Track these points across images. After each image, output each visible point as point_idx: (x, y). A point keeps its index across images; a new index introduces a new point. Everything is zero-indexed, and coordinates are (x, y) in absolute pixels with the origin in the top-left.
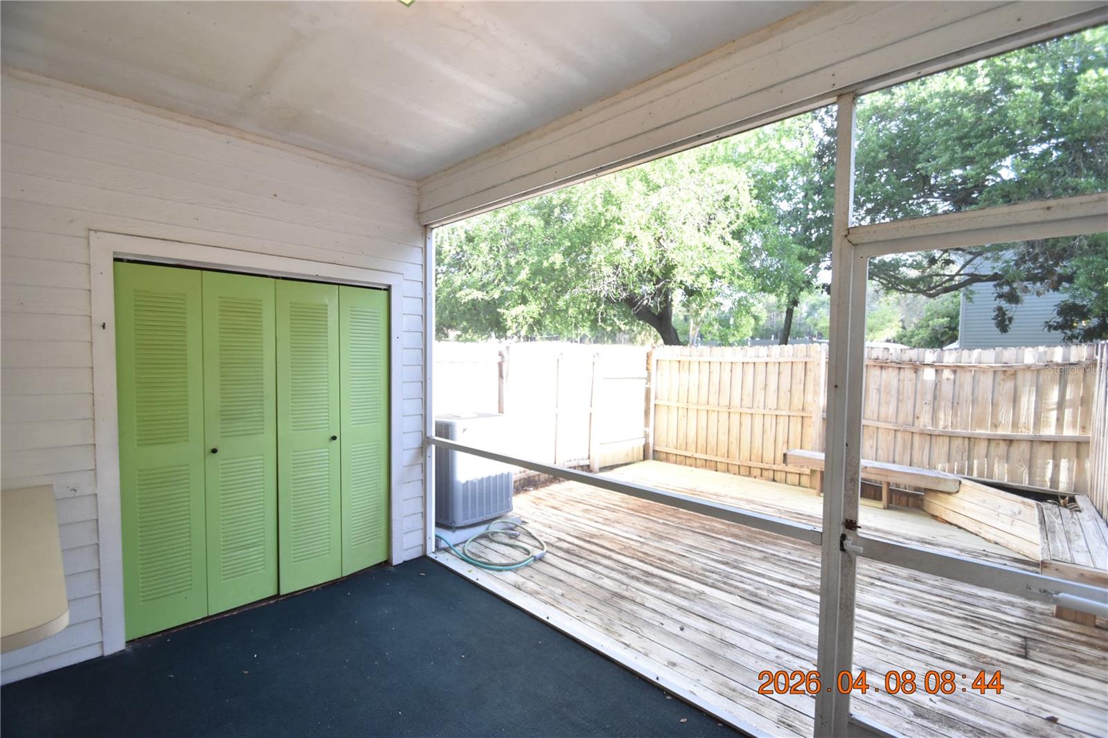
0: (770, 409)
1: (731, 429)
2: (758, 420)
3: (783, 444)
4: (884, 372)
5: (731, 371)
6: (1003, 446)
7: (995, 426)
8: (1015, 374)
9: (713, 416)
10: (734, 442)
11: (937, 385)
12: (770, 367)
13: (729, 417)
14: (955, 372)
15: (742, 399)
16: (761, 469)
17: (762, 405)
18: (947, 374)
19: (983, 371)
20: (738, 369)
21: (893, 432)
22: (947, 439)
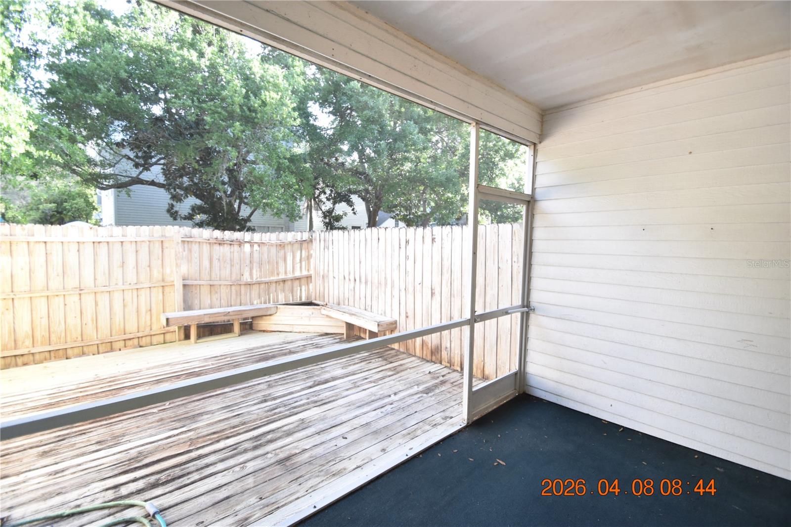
0: (130, 284)
1: (84, 311)
2: (118, 296)
3: (146, 312)
4: (221, 247)
5: (78, 251)
6: (282, 284)
7: (278, 274)
8: (284, 246)
9: (57, 302)
10: (90, 322)
11: (251, 254)
12: (127, 246)
13: (80, 299)
14: (259, 246)
15: (95, 279)
16: (125, 340)
17: (120, 282)
18: (256, 247)
19: (272, 245)
20: (88, 250)
21: (229, 287)
22: (258, 286)
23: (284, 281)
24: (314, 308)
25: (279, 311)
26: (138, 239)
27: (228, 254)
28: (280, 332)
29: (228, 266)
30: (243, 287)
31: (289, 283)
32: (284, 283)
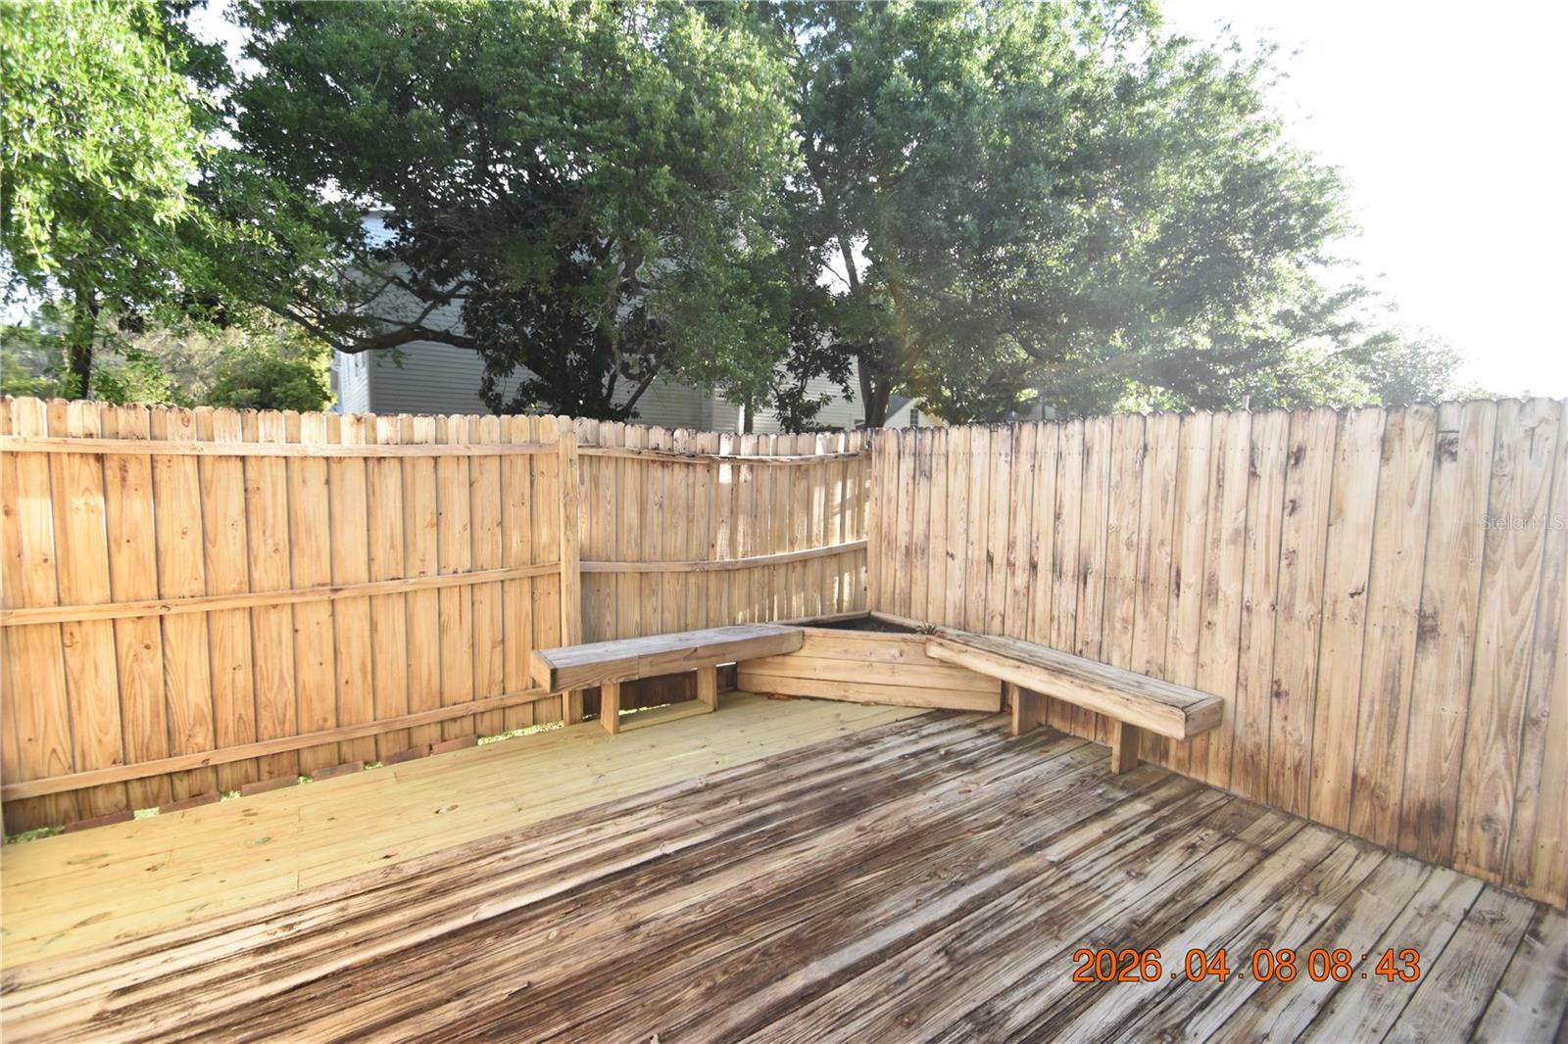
0: (455, 572)
1: (342, 648)
2: (425, 606)
3: (493, 647)
4: (667, 473)
5: (328, 482)
7: (792, 544)
8: (807, 470)
9: (277, 624)
10: (357, 677)
12: (448, 470)
13: (333, 615)
14: (751, 468)
15: (370, 560)
16: (442, 722)
17: (432, 569)
18: (745, 473)
19: (781, 466)
20: (353, 479)
21: (682, 576)
22: (746, 572)
23: (804, 561)
24: (904, 640)
25: (808, 642)
26: (475, 451)
27: (682, 490)
28: (812, 699)
29: (682, 523)
30: (712, 576)
31: (817, 565)
32: (804, 567)
